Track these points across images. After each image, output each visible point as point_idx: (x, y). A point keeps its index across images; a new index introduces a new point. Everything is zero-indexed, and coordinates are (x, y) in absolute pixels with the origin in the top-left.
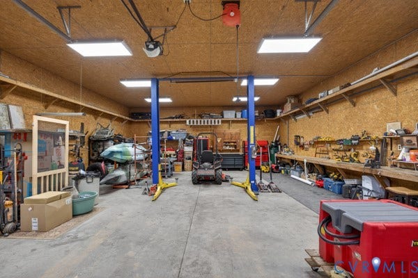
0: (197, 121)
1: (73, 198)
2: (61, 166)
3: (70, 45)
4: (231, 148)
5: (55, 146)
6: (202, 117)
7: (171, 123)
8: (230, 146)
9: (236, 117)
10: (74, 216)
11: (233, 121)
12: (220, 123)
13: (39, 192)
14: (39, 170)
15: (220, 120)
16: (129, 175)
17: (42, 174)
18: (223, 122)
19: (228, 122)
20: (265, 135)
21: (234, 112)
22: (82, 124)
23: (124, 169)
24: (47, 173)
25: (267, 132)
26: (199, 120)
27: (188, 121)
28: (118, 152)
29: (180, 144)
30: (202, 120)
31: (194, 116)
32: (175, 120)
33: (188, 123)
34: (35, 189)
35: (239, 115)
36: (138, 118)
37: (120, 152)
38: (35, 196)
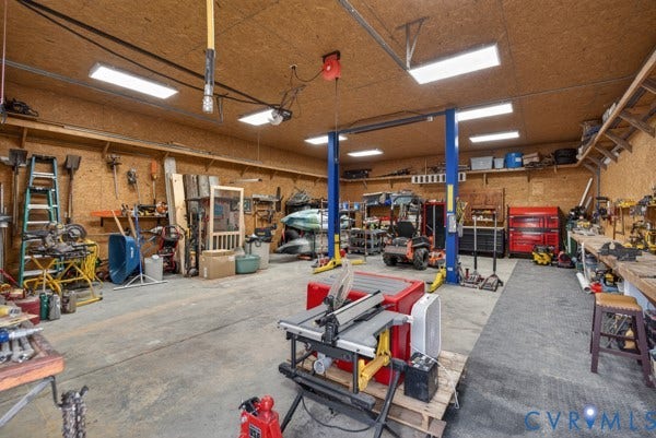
0: (427, 178)
1: (237, 257)
2: (237, 229)
3: (241, 120)
4: (486, 220)
5: (232, 210)
6: (436, 172)
7: (393, 181)
8: (485, 216)
9: (493, 167)
10: (237, 273)
11: (490, 175)
12: (464, 179)
13: (214, 248)
14: (215, 231)
15: (464, 174)
16: (314, 246)
17: (218, 234)
18: (468, 176)
19: (480, 175)
20: (557, 196)
21: (490, 158)
22: (279, 189)
23: (309, 238)
24: (222, 234)
25: (563, 190)
26: (430, 176)
27: (413, 178)
28: (299, 219)
29: (402, 213)
30: (435, 176)
31: (423, 170)
32: (397, 177)
33: (413, 181)
34: (211, 246)
35: (499, 164)
36: (352, 178)
37: (303, 219)
38: (211, 251)
